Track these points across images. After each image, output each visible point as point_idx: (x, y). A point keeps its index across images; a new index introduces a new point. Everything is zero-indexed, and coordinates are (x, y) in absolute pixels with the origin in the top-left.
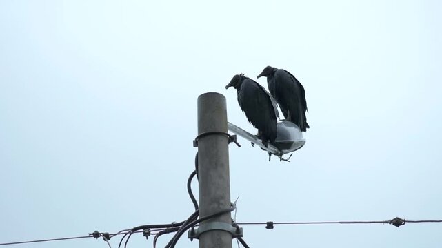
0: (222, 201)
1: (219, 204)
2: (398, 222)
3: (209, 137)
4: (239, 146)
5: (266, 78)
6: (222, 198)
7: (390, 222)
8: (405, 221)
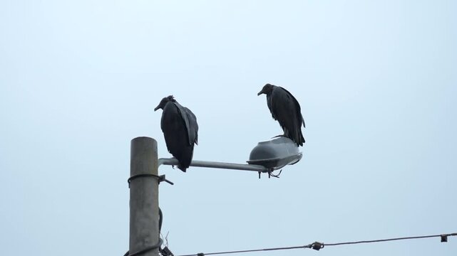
0: (147, 240)
1: (144, 241)
2: (317, 246)
3: (140, 179)
4: (172, 184)
5: (266, 95)
6: (148, 236)
7: (310, 246)
8: (323, 245)
